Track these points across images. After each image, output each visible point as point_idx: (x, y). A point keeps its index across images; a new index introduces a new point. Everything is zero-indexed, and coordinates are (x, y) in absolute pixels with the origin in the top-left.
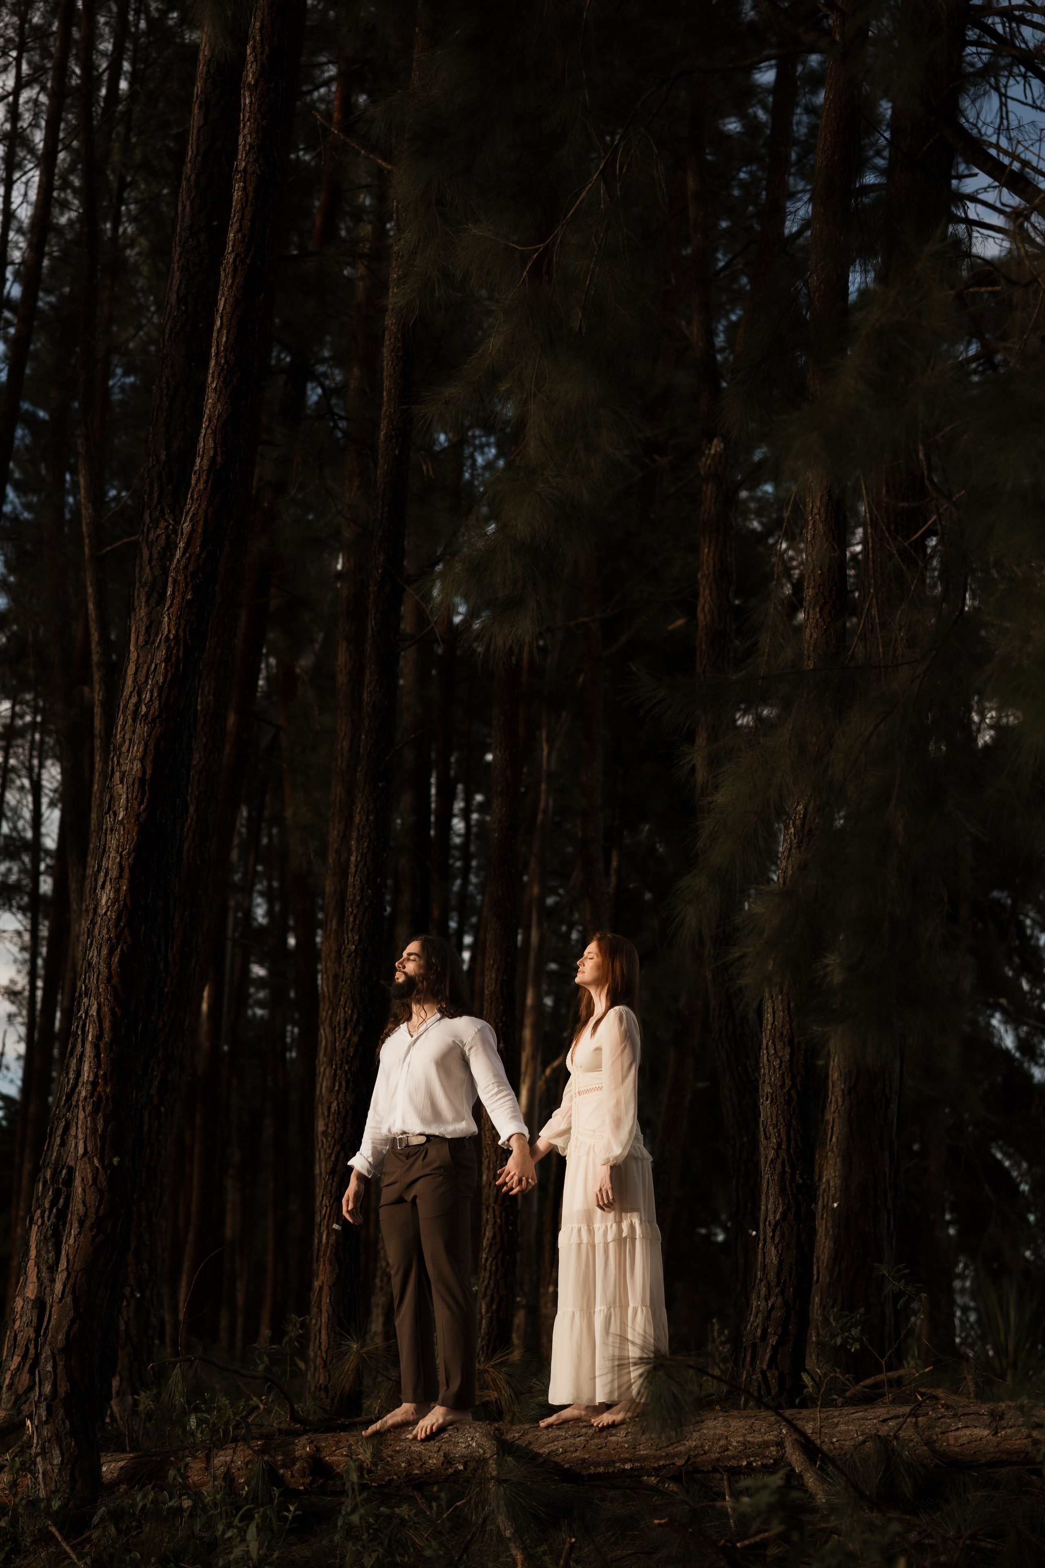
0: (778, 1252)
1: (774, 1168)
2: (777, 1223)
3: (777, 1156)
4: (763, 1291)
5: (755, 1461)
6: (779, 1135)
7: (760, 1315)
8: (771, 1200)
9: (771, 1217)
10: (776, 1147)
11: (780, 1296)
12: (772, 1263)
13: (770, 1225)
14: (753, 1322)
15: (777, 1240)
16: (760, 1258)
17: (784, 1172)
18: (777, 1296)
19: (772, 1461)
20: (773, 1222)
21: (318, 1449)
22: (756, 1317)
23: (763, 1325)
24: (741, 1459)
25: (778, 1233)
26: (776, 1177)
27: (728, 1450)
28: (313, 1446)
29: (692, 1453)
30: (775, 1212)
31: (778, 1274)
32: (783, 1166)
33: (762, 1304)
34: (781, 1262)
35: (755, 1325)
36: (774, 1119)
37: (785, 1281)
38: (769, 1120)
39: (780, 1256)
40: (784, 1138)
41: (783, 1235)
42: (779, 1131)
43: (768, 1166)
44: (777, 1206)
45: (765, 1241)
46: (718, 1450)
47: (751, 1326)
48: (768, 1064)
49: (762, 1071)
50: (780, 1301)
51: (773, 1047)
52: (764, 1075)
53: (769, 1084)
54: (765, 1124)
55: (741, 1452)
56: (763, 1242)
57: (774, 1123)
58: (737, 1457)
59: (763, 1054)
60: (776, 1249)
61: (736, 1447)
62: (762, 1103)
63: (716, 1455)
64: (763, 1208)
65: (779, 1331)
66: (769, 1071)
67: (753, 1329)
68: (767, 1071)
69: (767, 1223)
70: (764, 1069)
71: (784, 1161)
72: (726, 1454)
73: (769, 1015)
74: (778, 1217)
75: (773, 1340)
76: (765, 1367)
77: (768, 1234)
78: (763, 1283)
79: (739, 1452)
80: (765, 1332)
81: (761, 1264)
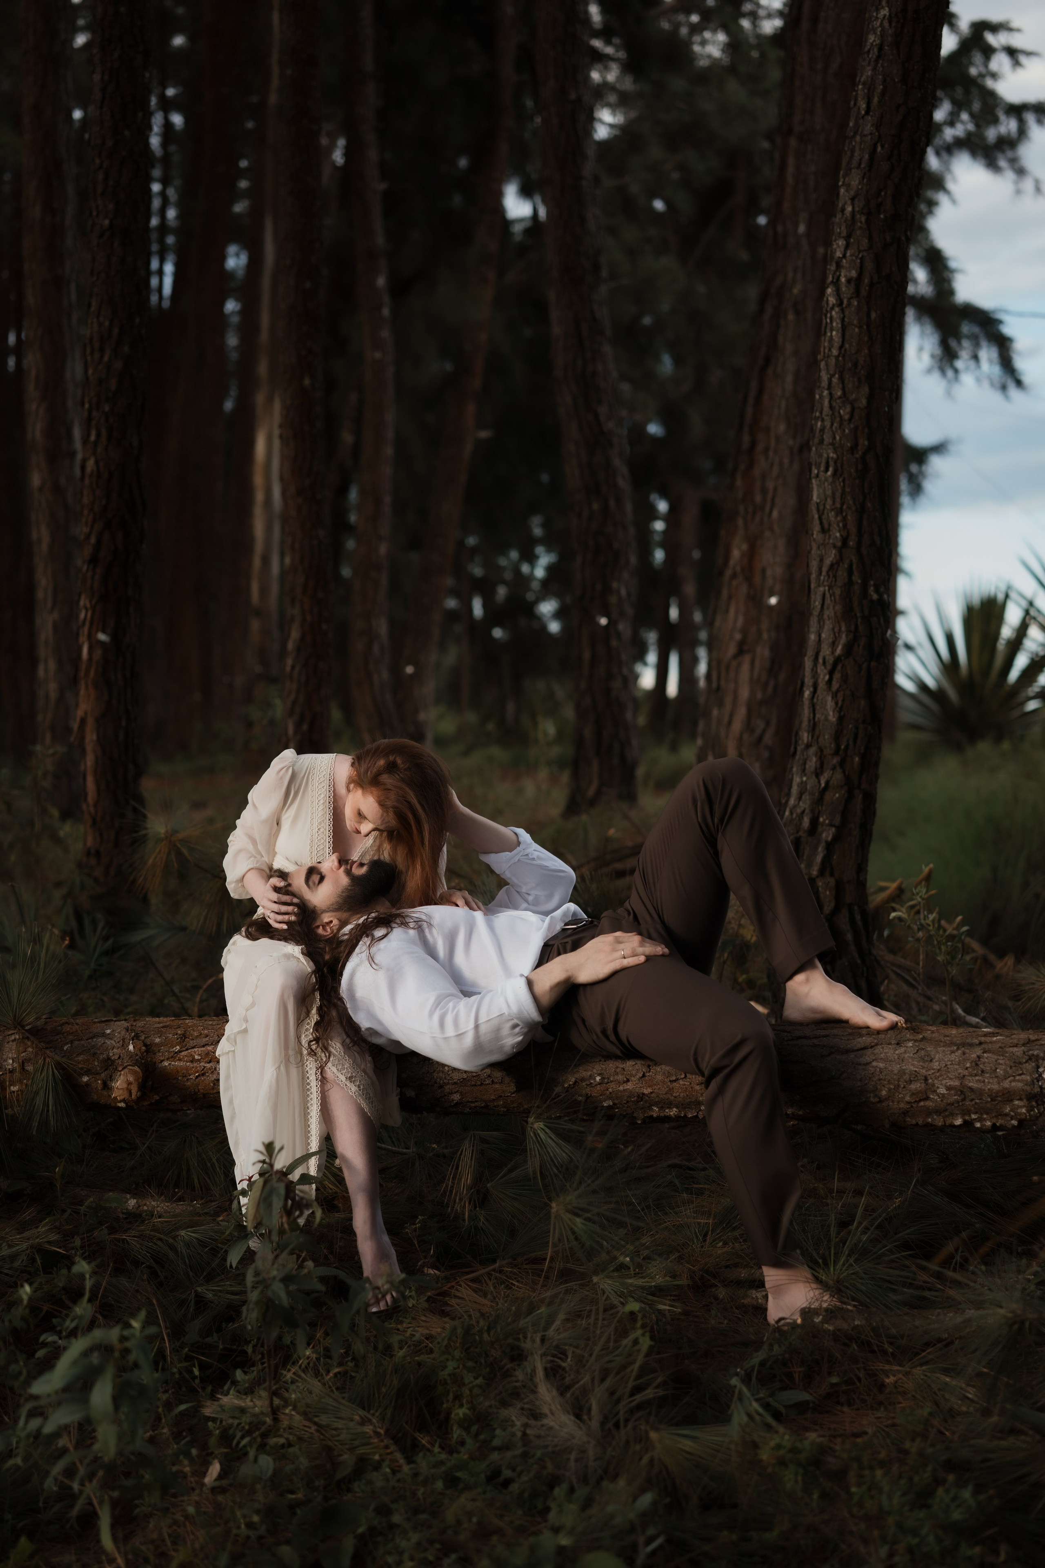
0: (837, 703)
1: (835, 576)
2: (838, 660)
3: (841, 558)
4: (812, 763)
5: (980, 1120)
6: (845, 526)
7: (806, 797)
8: (828, 625)
9: (826, 651)
10: (839, 544)
11: (839, 770)
12: (826, 719)
13: (824, 663)
14: (795, 806)
15: (835, 685)
16: (806, 712)
17: (850, 582)
18: (834, 768)
19: (1015, 1122)
20: (831, 660)
21: (149, 1048)
22: (800, 799)
23: (812, 811)
24: (952, 1115)
25: (837, 676)
26: (838, 592)
27: (927, 1098)
28: (139, 1044)
29: (854, 1100)
30: (834, 644)
31: (837, 737)
32: (850, 573)
33: (811, 782)
34: (841, 719)
35: (799, 811)
36: (838, 500)
37: (847, 747)
38: (829, 501)
39: (840, 710)
40: (853, 530)
41: (845, 679)
42: (844, 519)
43: (824, 573)
44: (837, 635)
45: (815, 686)
46: (908, 1098)
47: (791, 813)
48: (831, 412)
49: (819, 424)
50: (838, 777)
51: (841, 386)
52: (822, 430)
53: (833, 444)
54: (821, 508)
55: (953, 1104)
56: (811, 689)
57: (838, 505)
58: (946, 1110)
59: (821, 396)
60: (833, 698)
61: (943, 1095)
62: (817, 476)
63: (902, 1105)
64: (813, 637)
65: (837, 820)
66: (832, 425)
67: (794, 816)
68: (828, 424)
69: (821, 660)
70: (823, 420)
71: (851, 566)
72: (922, 1106)
73: (834, 333)
74: (839, 650)
75: (828, 835)
76: (815, 873)
77: (822, 677)
78: (812, 750)
79: (949, 1104)
80: (814, 822)
81: (809, 721)
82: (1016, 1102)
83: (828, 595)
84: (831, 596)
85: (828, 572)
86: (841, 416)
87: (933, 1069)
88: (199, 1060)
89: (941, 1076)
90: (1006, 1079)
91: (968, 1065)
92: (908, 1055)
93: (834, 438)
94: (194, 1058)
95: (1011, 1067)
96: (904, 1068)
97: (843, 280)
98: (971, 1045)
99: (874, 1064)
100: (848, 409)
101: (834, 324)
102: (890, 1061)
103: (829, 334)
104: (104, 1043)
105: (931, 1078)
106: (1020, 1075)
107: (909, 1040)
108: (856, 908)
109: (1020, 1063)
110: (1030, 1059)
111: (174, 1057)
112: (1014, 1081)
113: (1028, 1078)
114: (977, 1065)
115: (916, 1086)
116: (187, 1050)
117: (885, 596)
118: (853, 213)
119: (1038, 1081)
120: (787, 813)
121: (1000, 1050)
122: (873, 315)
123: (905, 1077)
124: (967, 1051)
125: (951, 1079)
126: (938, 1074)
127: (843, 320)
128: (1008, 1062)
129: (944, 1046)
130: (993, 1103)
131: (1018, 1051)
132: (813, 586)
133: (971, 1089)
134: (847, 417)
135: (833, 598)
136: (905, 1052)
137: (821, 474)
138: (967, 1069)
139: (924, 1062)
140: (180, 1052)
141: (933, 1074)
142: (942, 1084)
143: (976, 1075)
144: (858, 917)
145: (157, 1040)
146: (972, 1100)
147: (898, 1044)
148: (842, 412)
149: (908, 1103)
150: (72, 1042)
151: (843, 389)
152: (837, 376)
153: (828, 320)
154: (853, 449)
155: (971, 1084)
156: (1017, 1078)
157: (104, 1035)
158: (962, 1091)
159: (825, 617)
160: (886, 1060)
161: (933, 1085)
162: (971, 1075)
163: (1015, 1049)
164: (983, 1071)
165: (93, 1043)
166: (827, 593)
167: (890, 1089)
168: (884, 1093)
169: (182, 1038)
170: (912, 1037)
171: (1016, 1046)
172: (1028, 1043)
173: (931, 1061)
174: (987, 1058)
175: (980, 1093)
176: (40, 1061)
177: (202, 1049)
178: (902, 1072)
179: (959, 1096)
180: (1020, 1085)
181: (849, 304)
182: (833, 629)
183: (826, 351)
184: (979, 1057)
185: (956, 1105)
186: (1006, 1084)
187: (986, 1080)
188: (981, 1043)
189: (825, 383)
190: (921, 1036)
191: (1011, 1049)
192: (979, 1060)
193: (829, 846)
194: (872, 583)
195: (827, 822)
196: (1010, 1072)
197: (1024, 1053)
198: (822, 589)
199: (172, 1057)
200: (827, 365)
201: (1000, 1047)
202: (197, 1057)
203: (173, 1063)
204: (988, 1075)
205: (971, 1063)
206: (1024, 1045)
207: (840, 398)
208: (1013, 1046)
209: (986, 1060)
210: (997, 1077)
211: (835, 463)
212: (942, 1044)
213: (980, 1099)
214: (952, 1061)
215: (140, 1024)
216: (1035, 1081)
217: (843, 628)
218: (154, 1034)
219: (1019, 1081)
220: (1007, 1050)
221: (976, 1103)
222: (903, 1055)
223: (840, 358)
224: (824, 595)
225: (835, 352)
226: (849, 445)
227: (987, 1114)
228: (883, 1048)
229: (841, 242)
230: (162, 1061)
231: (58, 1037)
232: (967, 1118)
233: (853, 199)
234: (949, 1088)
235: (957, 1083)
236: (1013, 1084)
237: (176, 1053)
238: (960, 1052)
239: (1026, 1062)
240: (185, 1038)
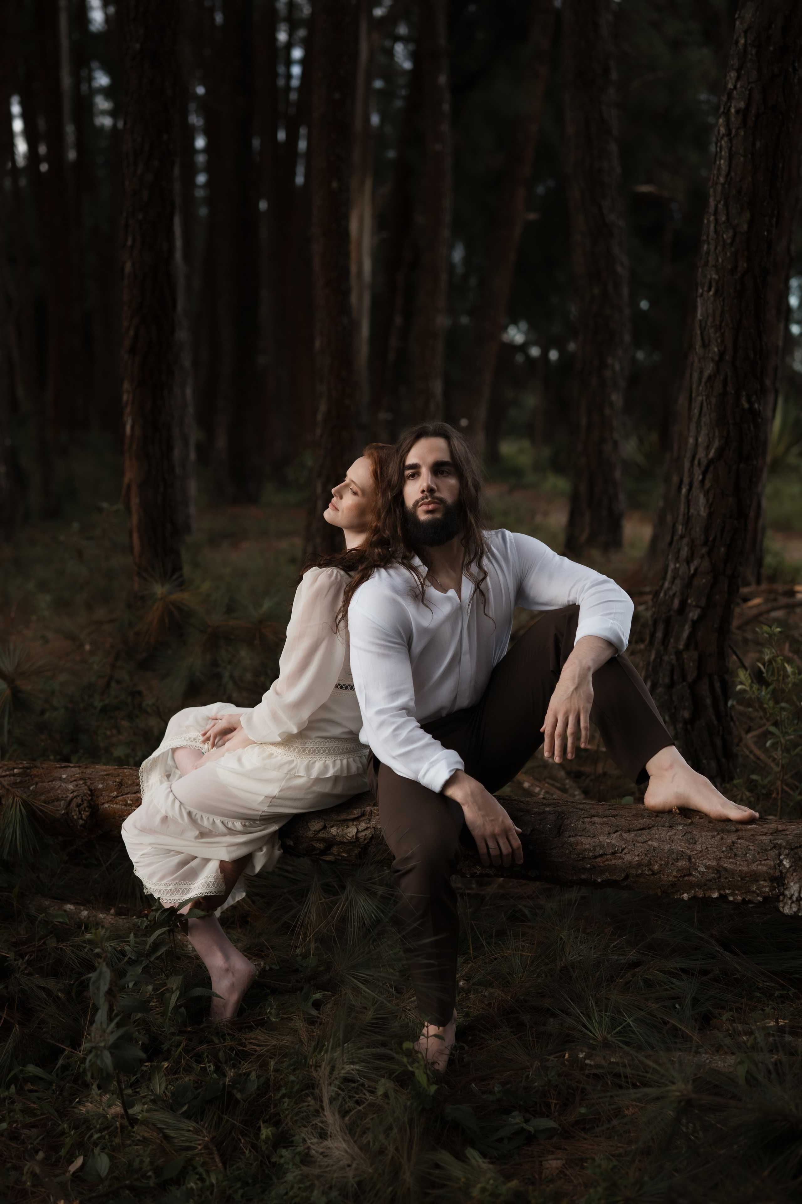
0: (708, 500)
1: (712, 387)
2: (711, 462)
3: (718, 371)
4: (685, 552)
5: (733, 894)
6: (723, 341)
7: (678, 581)
8: (704, 431)
9: (701, 454)
10: (717, 358)
11: (706, 559)
12: (698, 514)
13: (699, 464)
14: (669, 589)
16: (682, 506)
17: (725, 393)
18: (702, 557)
19: (760, 899)
20: (704, 462)
21: (93, 793)
22: (673, 582)
23: (682, 594)
24: (710, 889)
25: (709, 476)
26: (713, 401)
27: (690, 874)
28: (86, 789)
29: (633, 872)
30: (708, 448)
31: (707, 529)
32: (725, 384)
33: (683, 569)
34: (710, 515)
35: (671, 593)
36: (718, 318)
37: (714, 539)
38: (710, 320)
39: (711, 506)
40: (730, 345)
41: (716, 479)
42: (723, 335)
43: (703, 384)
44: (711, 439)
45: (691, 485)
46: (675, 873)
47: (665, 595)
48: (715, 236)
49: (706, 247)
50: (706, 564)
51: (725, 212)
52: (708, 253)
53: (715, 266)
54: (703, 324)
55: (711, 880)
56: (687, 487)
57: (718, 323)
58: (706, 885)
59: (709, 221)
60: (705, 495)
61: (703, 872)
62: (702, 295)
63: (671, 878)
64: (691, 441)
65: (703, 602)
66: (716, 248)
67: (667, 597)
68: (712, 247)
69: (696, 462)
70: (709, 244)
71: (726, 378)
72: (686, 880)
73: (722, 161)
74: (712, 454)
75: (694, 614)
76: (681, 646)
77: (696, 476)
78: (685, 541)
79: (708, 880)
80: (683, 604)
81: (684, 515)
82: (762, 883)
83: (705, 404)
84: (707, 405)
85: (706, 383)
86: (724, 240)
87: (696, 851)
88: (130, 805)
89: (702, 856)
90: (754, 863)
91: (724, 849)
92: (677, 837)
93: (717, 260)
94: (127, 803)
95: (759, 853)
96: (673, 847)
97: (733, 110)
98: (729, 832)
99: (650, 843)
100: (731, 233)
101: (723, 153)
102: (663, 841)
103: (718, 162)
104: (60, 786)
105: (694, 858)
106: (765, 860)
107: (680, 824)
108: (716, 677)
109: (766, 850)
110: (775, 847)
111: (112, 800)
112: (760, 864)
113: (772, 863)
114: (731, 849)
115: (681, 864)
116: (122, 795)
117: (756, 406)
118: (745, 45)
119: (779, 866)
120: (662, 595)
121: (752, 837)
122: (758, 145)
123: (673, 856)
124: (725, 837)
125: (710, 859)
126: (700, 855)
127: (730, 149)
128: (756, 849)
129: (707, 831)
130: (743, 882)
131: (766, 839)
132: (694, 395)
133: (725, 869)
134: (729, 241)
135: (709, 407)
136: (675, 834)
137: (705, 293)
138: (723, 852)
139: (689, 844)
140: (117, 796)
141: (696, 854)
142: (702, 864)
143: (730, 858)
144: (717, 685)
145: (100, 786)
146: (726, 878)
147: (670, 827)
148: (725, 236)
149: (675, 877)
150: (37, 784)
151: (727, 215)
152: (722, 202)
153: (718, 149)
154: (733, 271)
155: (725, 865)
156: (763, 862)
157: (61, 779)
158: (719, 870)
159: (702, 423)
160: (659, 840)
161: (695, 864)
162: (726, 858)
163: (764, 837)
164: (735, 855)
165: (52, 786)
166: (704, 402)
167: (661, 865)
168: (656, 867)
169: (119, 785)
170: (682, 822)
171: (766, 834)
172: (775, 832)
173: (695, 843)
174: (740, 844)
175: (732, 873)
176: (10, 799)
177: (134, 795)
178: (671, 851)
179: (716, 874)
180: (765, 868)
181: (737, 134)
182: (708, 435)
183: (715, 178)
184: (733, 843)
185: (714, 881)
186: (754, 867)
187: (738, 863)
188: (737, 831)
189: (712, 209)
190: (690, 821)
191: (761, 837)
192: (733, 845)
193: (695, 624)
194: (744, 393)
195: (694, 603)
196: (758, 857)
197: (771, 841)
198: (700, 398)
199: (111, 801)
200: (715, 191)
201: (752, 835)
202: (129, 802)
203: (112, 805)
204: (739, 859)
205: (726, 848)
206: (772, 834)
207: (724, 223)
208: (763, 835)
209: (739, 846)
210: (746, 860)
211: (717, 283)
212: (706, 829)
213: (733, 878)
214: (712, 844)
215: (89, 771)
216: (777, 866)
217: (717, 434)
218: (98, 781)
219: (764, 865)
220: (757, 837)
221: (729, 881)
222: (673, 836)
223: (726, 186)
224: (702, 404)
225: (722, 180)
226: (729, 267)
227: (738, 890)
228: (658, 829)
229: (733, 74)
230: (103, 804)
231: (27, 778)
232: (722, 892)
233: (746, 32)
234: (707, 867)
235: (714, 863)
236: (760, 867)
237: (114, 797)
238: (719, 837)
239: (771, 850)
240: (122, 785)
